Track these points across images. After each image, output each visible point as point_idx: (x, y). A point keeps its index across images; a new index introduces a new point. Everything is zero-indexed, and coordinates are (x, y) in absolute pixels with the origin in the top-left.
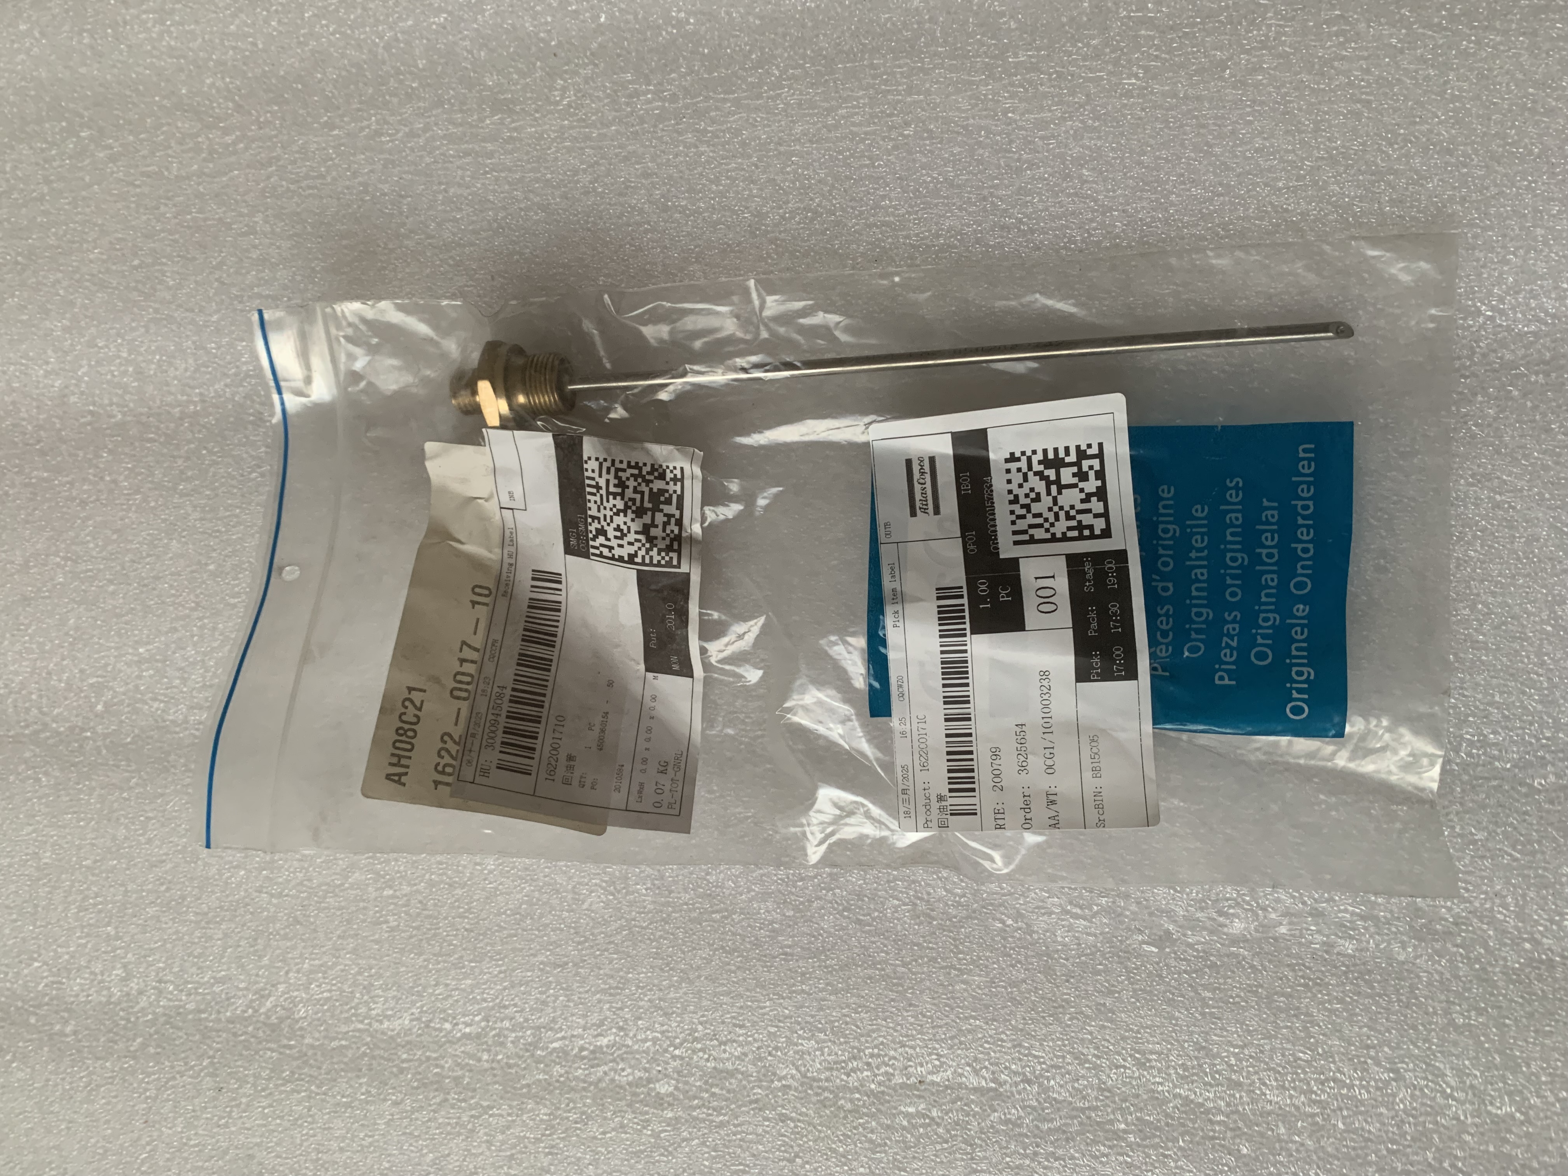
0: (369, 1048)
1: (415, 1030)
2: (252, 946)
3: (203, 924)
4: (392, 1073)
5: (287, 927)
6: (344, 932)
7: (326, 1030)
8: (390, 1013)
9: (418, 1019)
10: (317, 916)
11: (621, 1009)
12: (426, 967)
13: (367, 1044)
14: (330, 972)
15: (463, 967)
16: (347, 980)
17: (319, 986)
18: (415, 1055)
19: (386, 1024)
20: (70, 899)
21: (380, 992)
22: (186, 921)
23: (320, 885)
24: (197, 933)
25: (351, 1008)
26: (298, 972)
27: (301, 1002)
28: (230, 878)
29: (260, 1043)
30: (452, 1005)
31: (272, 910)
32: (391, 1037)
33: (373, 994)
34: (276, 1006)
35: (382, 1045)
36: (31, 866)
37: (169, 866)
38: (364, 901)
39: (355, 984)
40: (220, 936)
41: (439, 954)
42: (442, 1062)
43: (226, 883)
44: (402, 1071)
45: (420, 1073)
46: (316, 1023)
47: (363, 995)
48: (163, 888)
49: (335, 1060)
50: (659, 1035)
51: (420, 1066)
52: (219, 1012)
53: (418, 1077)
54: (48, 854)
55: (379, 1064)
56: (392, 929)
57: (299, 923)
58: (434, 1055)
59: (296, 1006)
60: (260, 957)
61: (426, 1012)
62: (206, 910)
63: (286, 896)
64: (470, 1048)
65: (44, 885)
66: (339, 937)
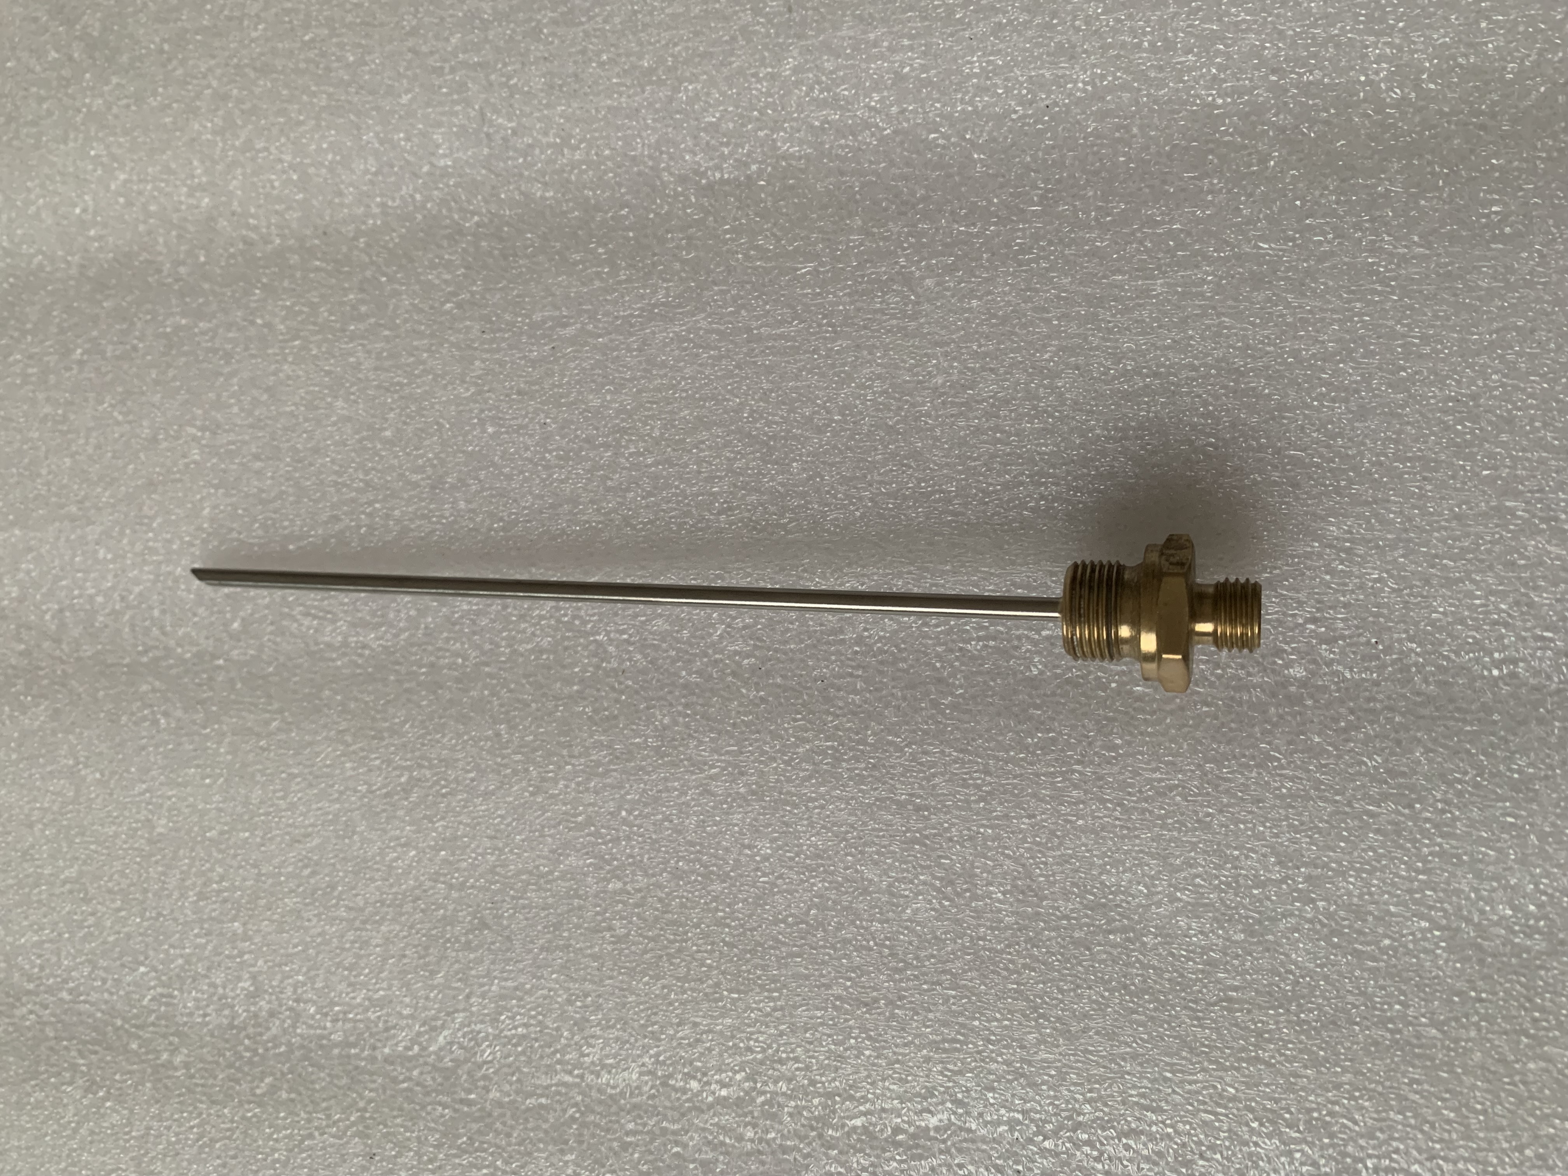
0: (579, 1111)
1: (646, 1089)
2: (420, 958)
3: (357, 924)
4: (611, 1149)
5: (471, 931)
6: (550, 942)
7: (519, 1080)
8: (611, 1061)
9: (649, 1073)
10: (511, 916)
11: (960, 1073)
12: (665, 997)
13: (576, 1105)
14: (527, 998)
15: (721, 999)
16: (551, 1011)
17: (513, 1018)
18: (645, 1125)
19: (605, 1078)
20: (188, 883)
21: (598, 1031)
22: (335, 919)
23: (519, 873)
24: (350, 936)
25: (556, 1051)
26: (483, 996)
27: (486, 1038)
28: (396, 859)
29: (427, 1094)
30: (702, 1054)
31: (451, 907)
32: (611, 1096)
33: (587, 1033)
34: (451, 1043)
35: (599, 1109)
36: (142, 837)
37: (316, 841)
38: (579, 897)
39: (563, 1017)
40: (379, 941)
41: (685, 979)
42: (685, 1138)
43: (390, 867)
44: (625, 1146)
45: (651, 1153)
46: (506, 1070)
47: (573, 1035)
48: (307, 872)
49: (529, 1126)
50: (1020, 1117)
51: (652, 1141)
52: (374, 1048)
53: (651, 1158)
54: (163, 822)
55: (593, 1136)
56: (619, 940)
57: (486, 926)
58: (676, 1127)
59: (479, 1046)
60: (433, 973)
61: (663, 1063)
62: (361, 904)
63: (472, 887)
64: (728, 1119)
65: (157, 862)
66: (542, 949)
